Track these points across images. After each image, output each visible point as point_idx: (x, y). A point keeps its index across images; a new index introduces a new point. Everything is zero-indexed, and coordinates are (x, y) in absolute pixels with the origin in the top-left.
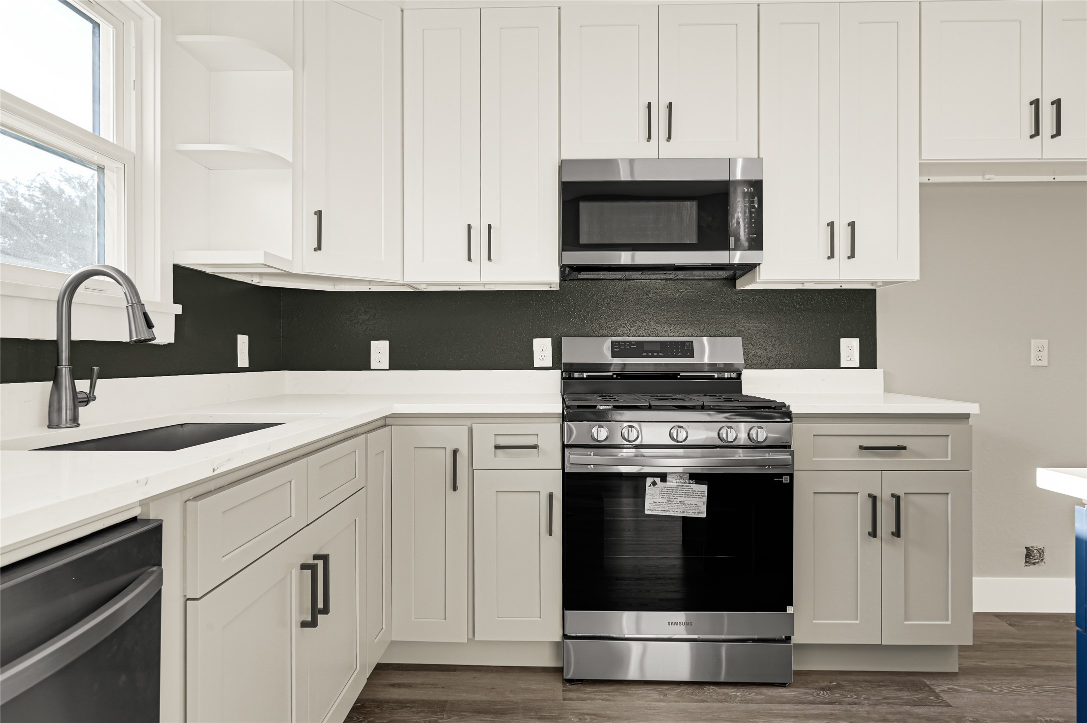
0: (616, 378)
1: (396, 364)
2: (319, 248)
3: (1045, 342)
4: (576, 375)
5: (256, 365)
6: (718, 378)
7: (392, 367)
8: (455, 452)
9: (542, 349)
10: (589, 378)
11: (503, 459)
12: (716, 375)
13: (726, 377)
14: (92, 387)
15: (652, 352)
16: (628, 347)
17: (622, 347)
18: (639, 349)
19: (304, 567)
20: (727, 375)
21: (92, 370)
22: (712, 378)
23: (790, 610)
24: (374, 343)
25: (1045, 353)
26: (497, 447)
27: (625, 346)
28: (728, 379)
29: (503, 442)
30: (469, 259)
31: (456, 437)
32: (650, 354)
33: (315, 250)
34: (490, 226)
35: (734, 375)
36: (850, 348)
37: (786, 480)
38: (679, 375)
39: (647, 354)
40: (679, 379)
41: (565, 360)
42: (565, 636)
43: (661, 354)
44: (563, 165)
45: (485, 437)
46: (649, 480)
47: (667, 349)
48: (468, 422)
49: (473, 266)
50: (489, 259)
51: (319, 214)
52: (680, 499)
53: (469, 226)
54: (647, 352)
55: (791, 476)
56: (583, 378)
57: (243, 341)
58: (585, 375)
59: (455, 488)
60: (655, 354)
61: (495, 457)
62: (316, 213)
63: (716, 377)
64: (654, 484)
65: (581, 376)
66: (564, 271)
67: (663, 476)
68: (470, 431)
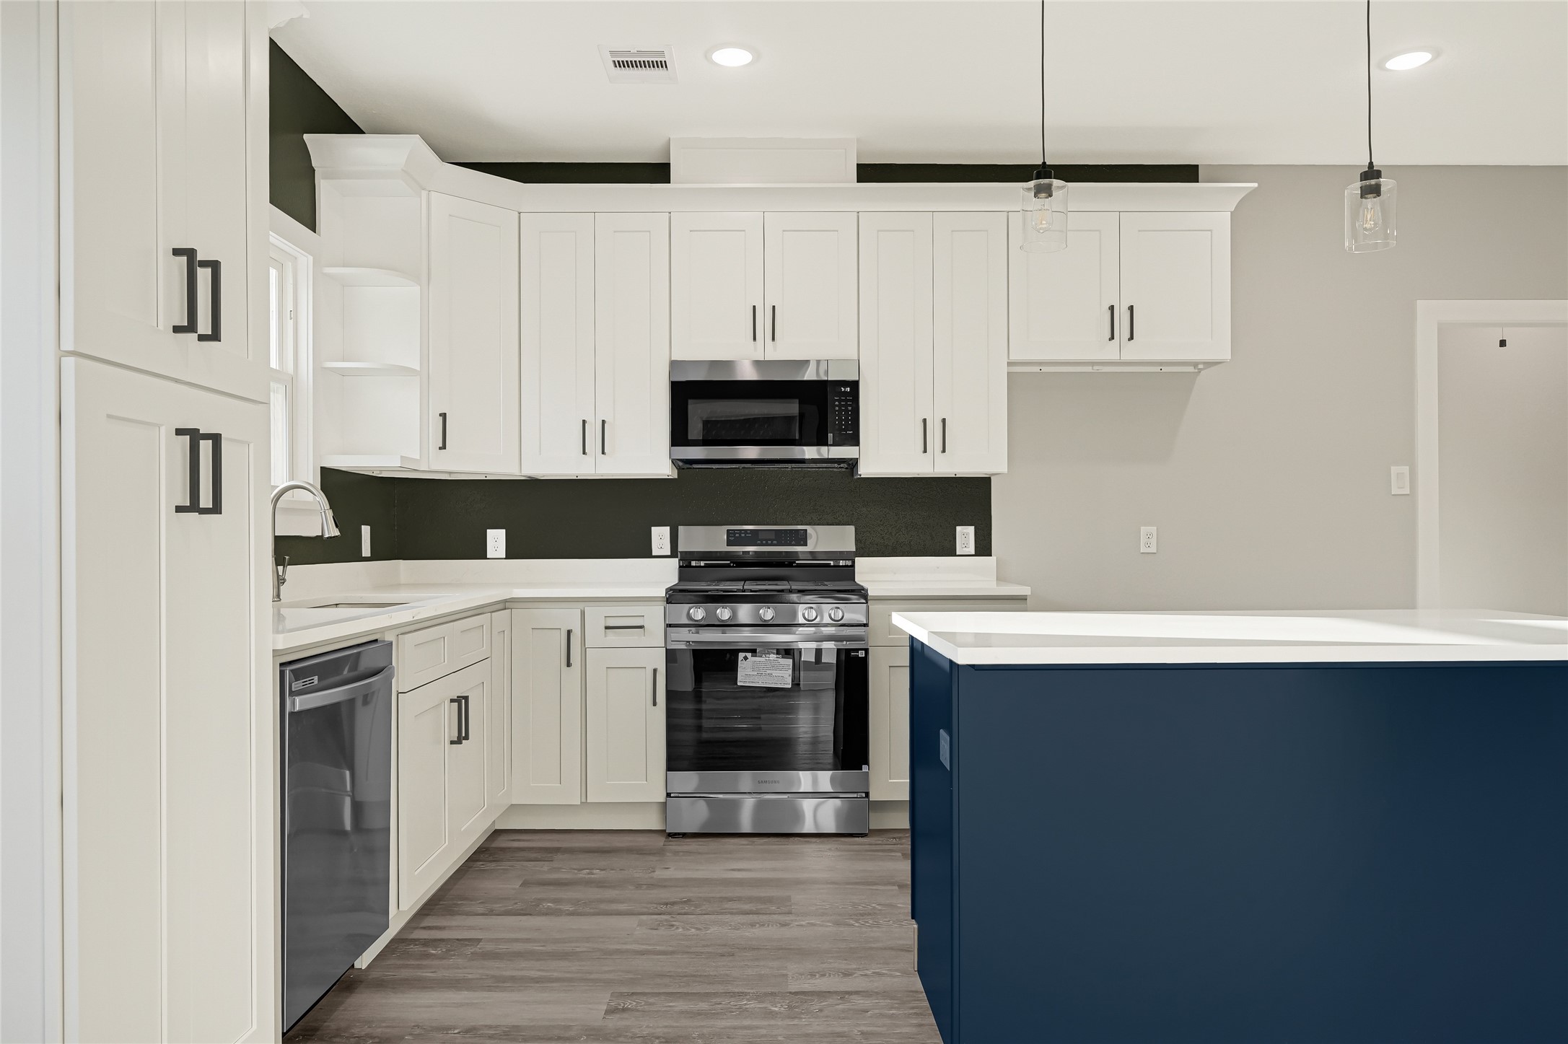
0: (733, 567)
1: (511, 554)
2: (444, 447)
3: (1153, 529)
4: (693, 563)
5: (376, 556)
6: (834, 566)
7: (508, 557)
8: (569, 632)
9: (660, 537)
10: (707, 566)
11: (614, 638)
12: (832, 563)
13: (841, 564)
14: (284, 571)
15: (767, 540)
16: (743, 535)
17: (737, 535)
18: (753, 538)
19: (452, 701)
20: (842, 563)
21: (285, 558)
22: (828, 565)
23: (865, 768)
24: (490, 532)
25: (1154, 541)
26: (607, 628)
27: (740, 535)
28: (842, 566)
29: (612, 623)
30: (584, 453)
31: (570, 619)
32: (764, 542)
33: (440, 448)
34: (604, 422)
35: (849, 563)
36: (965, 536)
37: (861, 654)
38: (795, 563)
39: (762, 542)
40: (795, 567)
41: (682, 547)
42: (668, 795)
43: (775, 542)
44: (674, 365)
45: (596, 617)
46: (741, 655)
47: (782, 538)
48: (581, 605)
49: (589, 459)
50: (603, 453)
51: (444, 416)
52: (768, 672)
53: (584, 422)
54: (762, 540)
55: (866, 651)
56: (700, 567)
57: (366, 530)
58: (702, 564)
59: (569, 665)
60: (770, 542)
61: (605, 636)
62: (440, 415)
63: (832, 564)
64: (746, 658)
65: (697, 565)
66: (677, 463)
67: (753, 651)
68: (583, 613)
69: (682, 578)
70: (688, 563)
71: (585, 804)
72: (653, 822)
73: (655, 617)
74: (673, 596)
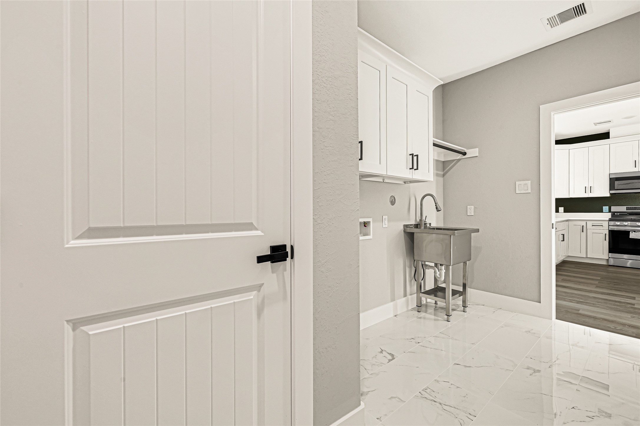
0: (629, 215)
1: (565, 212)
4: (616, 214)
7: (564, 212)
8: (583, 226)
9: (606, 208)
10: (619, 214)
11: (594, 227)
16: (631, 208)
17: (629, 208)
18: (634, 209)
24: (560, 208)
29: (594, 225)
30: (586, 193)
31: (584, 224)
34: (591, 187)
41: (612, 211)
42: (609, 258)
44: (610, 175)
45: (590, 223)
46: (631, 232)
48: (586, 221)
50: (591, 192)
53: (586, 187)
54: (637, 209)
58: (618, 214)
59: (583, 232)
61: (592, 227)
66: (610, 194)
67: (635, 231)
68: (586, 223)
69: (612, 217)
70: (613, 214)
71: (587, 257)
72: (604, 263)
73: (606, 224)
74: (610, 220)
